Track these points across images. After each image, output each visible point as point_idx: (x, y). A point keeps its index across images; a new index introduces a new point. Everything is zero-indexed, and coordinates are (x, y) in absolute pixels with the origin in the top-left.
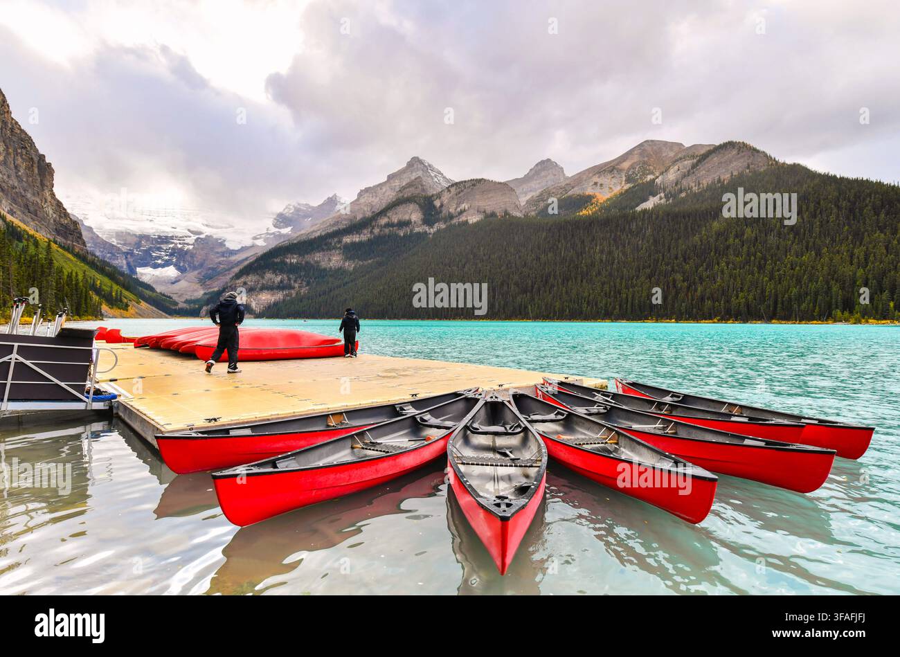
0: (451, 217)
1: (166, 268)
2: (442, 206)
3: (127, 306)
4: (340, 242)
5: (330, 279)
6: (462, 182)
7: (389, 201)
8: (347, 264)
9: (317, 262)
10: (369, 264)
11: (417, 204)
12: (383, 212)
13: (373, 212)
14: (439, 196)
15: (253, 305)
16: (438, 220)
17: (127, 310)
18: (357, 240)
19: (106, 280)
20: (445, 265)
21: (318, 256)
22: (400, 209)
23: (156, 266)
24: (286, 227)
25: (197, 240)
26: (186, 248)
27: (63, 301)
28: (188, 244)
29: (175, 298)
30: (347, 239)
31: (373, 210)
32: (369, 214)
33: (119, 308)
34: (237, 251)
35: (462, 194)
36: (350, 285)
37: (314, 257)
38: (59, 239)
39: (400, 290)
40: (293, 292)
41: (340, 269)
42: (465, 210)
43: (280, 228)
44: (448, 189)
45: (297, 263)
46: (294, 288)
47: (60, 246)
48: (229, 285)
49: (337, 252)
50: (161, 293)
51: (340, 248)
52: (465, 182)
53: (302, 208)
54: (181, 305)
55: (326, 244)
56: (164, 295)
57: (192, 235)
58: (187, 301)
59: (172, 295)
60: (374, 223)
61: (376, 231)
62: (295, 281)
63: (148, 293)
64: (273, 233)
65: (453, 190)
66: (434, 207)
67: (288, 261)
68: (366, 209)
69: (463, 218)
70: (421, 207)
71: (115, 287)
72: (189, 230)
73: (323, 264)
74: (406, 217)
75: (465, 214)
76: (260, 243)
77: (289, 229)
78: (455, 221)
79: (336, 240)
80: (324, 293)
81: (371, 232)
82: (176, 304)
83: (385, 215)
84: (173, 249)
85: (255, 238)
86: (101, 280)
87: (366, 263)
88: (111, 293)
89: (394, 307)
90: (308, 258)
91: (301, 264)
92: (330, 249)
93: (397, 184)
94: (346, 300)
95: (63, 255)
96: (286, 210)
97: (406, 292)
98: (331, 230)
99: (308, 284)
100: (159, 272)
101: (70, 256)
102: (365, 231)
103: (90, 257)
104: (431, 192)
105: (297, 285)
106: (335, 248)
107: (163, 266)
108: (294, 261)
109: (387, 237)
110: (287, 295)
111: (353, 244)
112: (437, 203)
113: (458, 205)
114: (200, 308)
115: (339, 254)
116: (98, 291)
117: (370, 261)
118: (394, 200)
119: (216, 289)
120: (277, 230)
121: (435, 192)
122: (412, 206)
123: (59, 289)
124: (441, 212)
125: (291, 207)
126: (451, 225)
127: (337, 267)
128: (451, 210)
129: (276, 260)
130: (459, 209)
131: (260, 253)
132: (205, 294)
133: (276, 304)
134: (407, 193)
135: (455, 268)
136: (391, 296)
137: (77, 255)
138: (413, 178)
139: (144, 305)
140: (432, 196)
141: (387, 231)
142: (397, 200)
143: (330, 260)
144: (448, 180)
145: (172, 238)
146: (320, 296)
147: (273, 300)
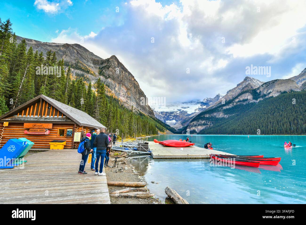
0: (265, 95)
1: (173, 121)
2: (260, 92)
3: (164, 131)
4: (222, 109)
5: (220, 121)
6: (268, 82)
7: (239, 93)
8: (225, 116)
9: (215, 116)
10: (233, 115)
11: (249, 93)
12: (236, 97)
13: (233, 98)
14: (258, 88)
15: (196, 130)
16: (259, 98)
17: (164, 132)
18: (228, 108)
19: (159, 125)
20: (265, 114)
21: (215, 114)
22: (243, 95)
23: (170, 120)
24: (204, 105)
25: (180, 112)
26: (177, 114)
27: (150, 131)
28: (178, 113)
29: (175, 129)
30: (225, 108)
31: (233, 97)
32: (232, 98)
33: (162, 132)
34: (191, 114)
35: (269, 86)
36: (227, 123)
37: (214, 114)
38: (149, 115)
39: (246, 124)
40: (208, 126)
41: (223, 118)
42: (271, 92)
43: (202, 106)
44: (262, 85)
45: (209, 117)
46: (208, 125)
47: (150, 117)
48: (189, 124)
49: (222, 112)
50: (172, 127)
51: (222, 111)
52: (269, 82)
53: (209, 99)
54: (177, 131)
55: (217, 110)
56: (173, 128)
57: (178, 111)
58: (178, 130)
59: (174, 128)
60: (233, 102)
61: (235, 104)
62: (208, 123)
63: (169, 127)
64: (201, 108)
65: (264, 86)
66: (257, 93)
67: (206, 116)
68: (230, 97)
69: (270, 95)
70: (251, 94)
71: (161, 126)
72: (178, 110)
73: (217, 117)
74: (246, 98)
75: (271, 94)
76: (197, 111)
77: (205, 106)
78: (267, 97)
79: (221, 108)
80: (218, 126)
81: (233, 104)
82: (176, 130)
83: (238, 98)
84: (174, 115)
85: (195, 110)
86: (158, 125)
87: (232, 115)
88: (160, 128)
89: (245, 130)
90: (212, 115)
91: (210, 117)
92: (219, 111)
93: (241, 87)
94: (226, 128)
95: (150, 119)
96: (204, 101)
97: (249, 125)
98: (219, 105)
99: (213, 123)
100: (171, 121)
101: (152, 119)
102: (231, 104)
103: (156, 119)
104: (254, 88)
105: (209, 124)
106: (220, 111)
107: (172, 120)
108: (208, 116)
109: (239, 106)
110: (206, 127)
111: (227, 109)
112: (258, 91)
113: (267, 91)
114: (182, 132)
115: (222, 113)
116: (157, 128)
117: (233, 114)
118: (240, 93)
119: (186, 126)
120: (202, 107)
121: (257, 88)
122: (247, 94)
123: (149, 128)
124: (260, 94)
125: (205, 100)
126: (265, 98)
127: (222, 117)
128: (264, 93)
129: (202, 116)
130: (268, 92)
131: (197, 114)
132: (183, 127)
133: (203, 130)
134: (245, 89)
135: (269, 115)
136: (243, 126)
137: (153, 119)
138: (247, 84)
139: (168, 131)
140: (256, 89)
141: (239, 103)
142: (241, 92)
143: (219, 115)
144: (262, 82)
145: (174, 112)
146: (217, 127)
147: (202, 129)
